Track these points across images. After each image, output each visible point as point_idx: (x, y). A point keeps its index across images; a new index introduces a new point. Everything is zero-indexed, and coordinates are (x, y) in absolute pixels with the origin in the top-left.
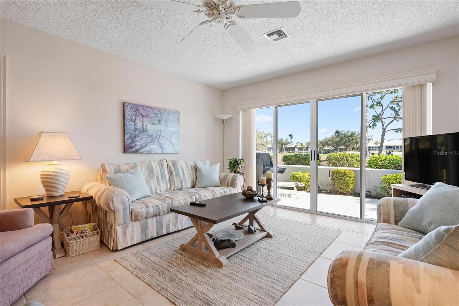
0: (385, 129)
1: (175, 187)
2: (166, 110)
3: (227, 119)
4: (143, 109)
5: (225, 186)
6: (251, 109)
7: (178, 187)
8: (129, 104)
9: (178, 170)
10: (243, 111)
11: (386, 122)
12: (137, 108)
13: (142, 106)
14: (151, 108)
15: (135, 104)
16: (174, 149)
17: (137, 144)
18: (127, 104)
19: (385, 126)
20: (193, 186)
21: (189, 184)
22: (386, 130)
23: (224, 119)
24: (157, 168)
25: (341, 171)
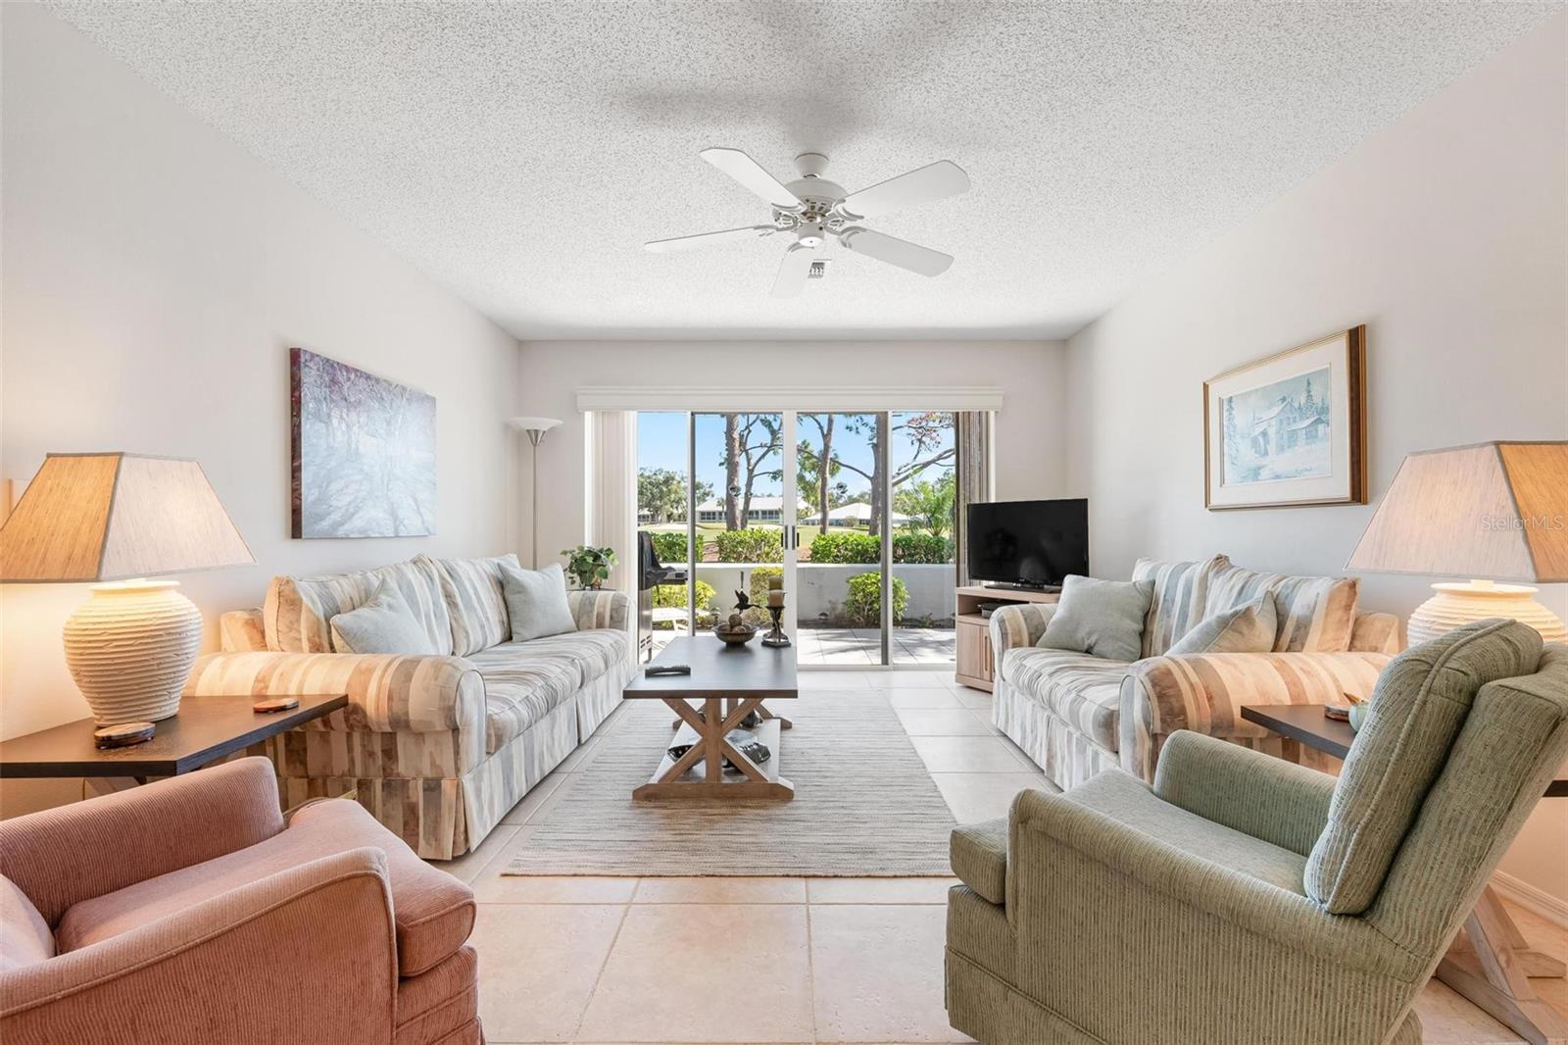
0: (752, 470)
1: (468, 646)
2: (404, 389)
3: (546, 429)
4: (349, 379)
5: (589, 628)
6: (626, 412)
7: (477, 643)
8: (313, 356)
9: (467, 591)
10: (597, 415)
11: (756, 454)
12: (335, 373)
13: (347, 369)
14: (368, 377)
15: (328, 360)
16: (423, 522)
17: (334, 503)
18: (308, 357)
19: (753, 462)
20: (508, 638)
21: (497, 634)
22: (755, 473)
23: (536, 431)
24: (421, 584)
25: (774, 571)
